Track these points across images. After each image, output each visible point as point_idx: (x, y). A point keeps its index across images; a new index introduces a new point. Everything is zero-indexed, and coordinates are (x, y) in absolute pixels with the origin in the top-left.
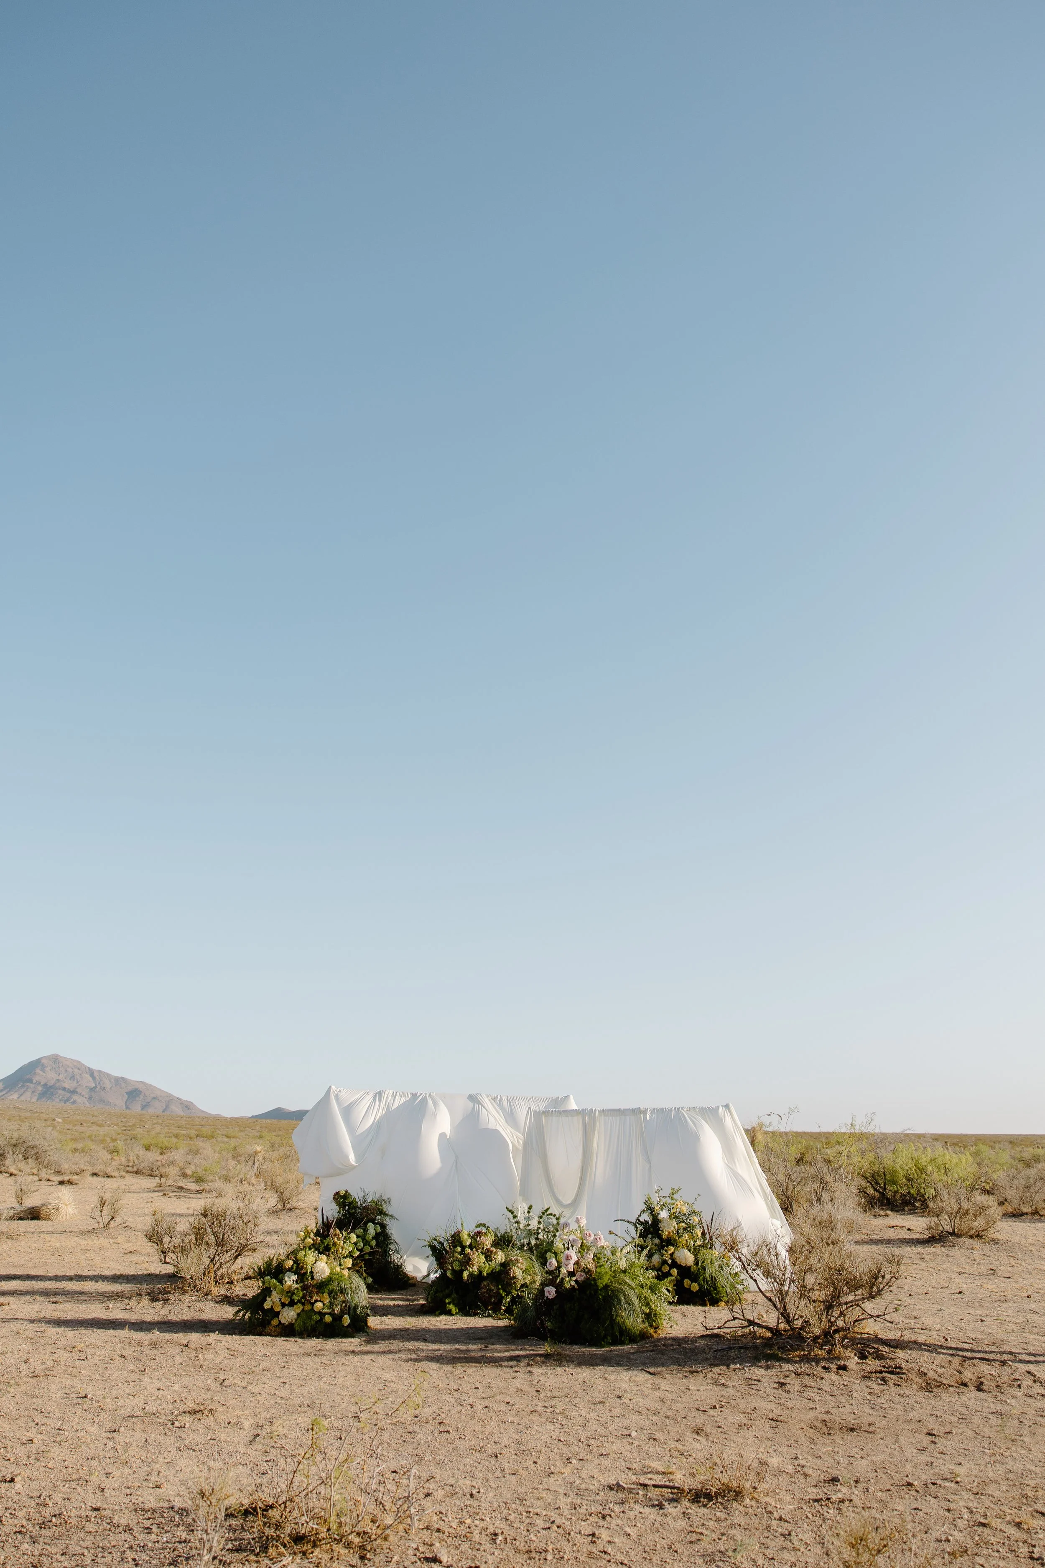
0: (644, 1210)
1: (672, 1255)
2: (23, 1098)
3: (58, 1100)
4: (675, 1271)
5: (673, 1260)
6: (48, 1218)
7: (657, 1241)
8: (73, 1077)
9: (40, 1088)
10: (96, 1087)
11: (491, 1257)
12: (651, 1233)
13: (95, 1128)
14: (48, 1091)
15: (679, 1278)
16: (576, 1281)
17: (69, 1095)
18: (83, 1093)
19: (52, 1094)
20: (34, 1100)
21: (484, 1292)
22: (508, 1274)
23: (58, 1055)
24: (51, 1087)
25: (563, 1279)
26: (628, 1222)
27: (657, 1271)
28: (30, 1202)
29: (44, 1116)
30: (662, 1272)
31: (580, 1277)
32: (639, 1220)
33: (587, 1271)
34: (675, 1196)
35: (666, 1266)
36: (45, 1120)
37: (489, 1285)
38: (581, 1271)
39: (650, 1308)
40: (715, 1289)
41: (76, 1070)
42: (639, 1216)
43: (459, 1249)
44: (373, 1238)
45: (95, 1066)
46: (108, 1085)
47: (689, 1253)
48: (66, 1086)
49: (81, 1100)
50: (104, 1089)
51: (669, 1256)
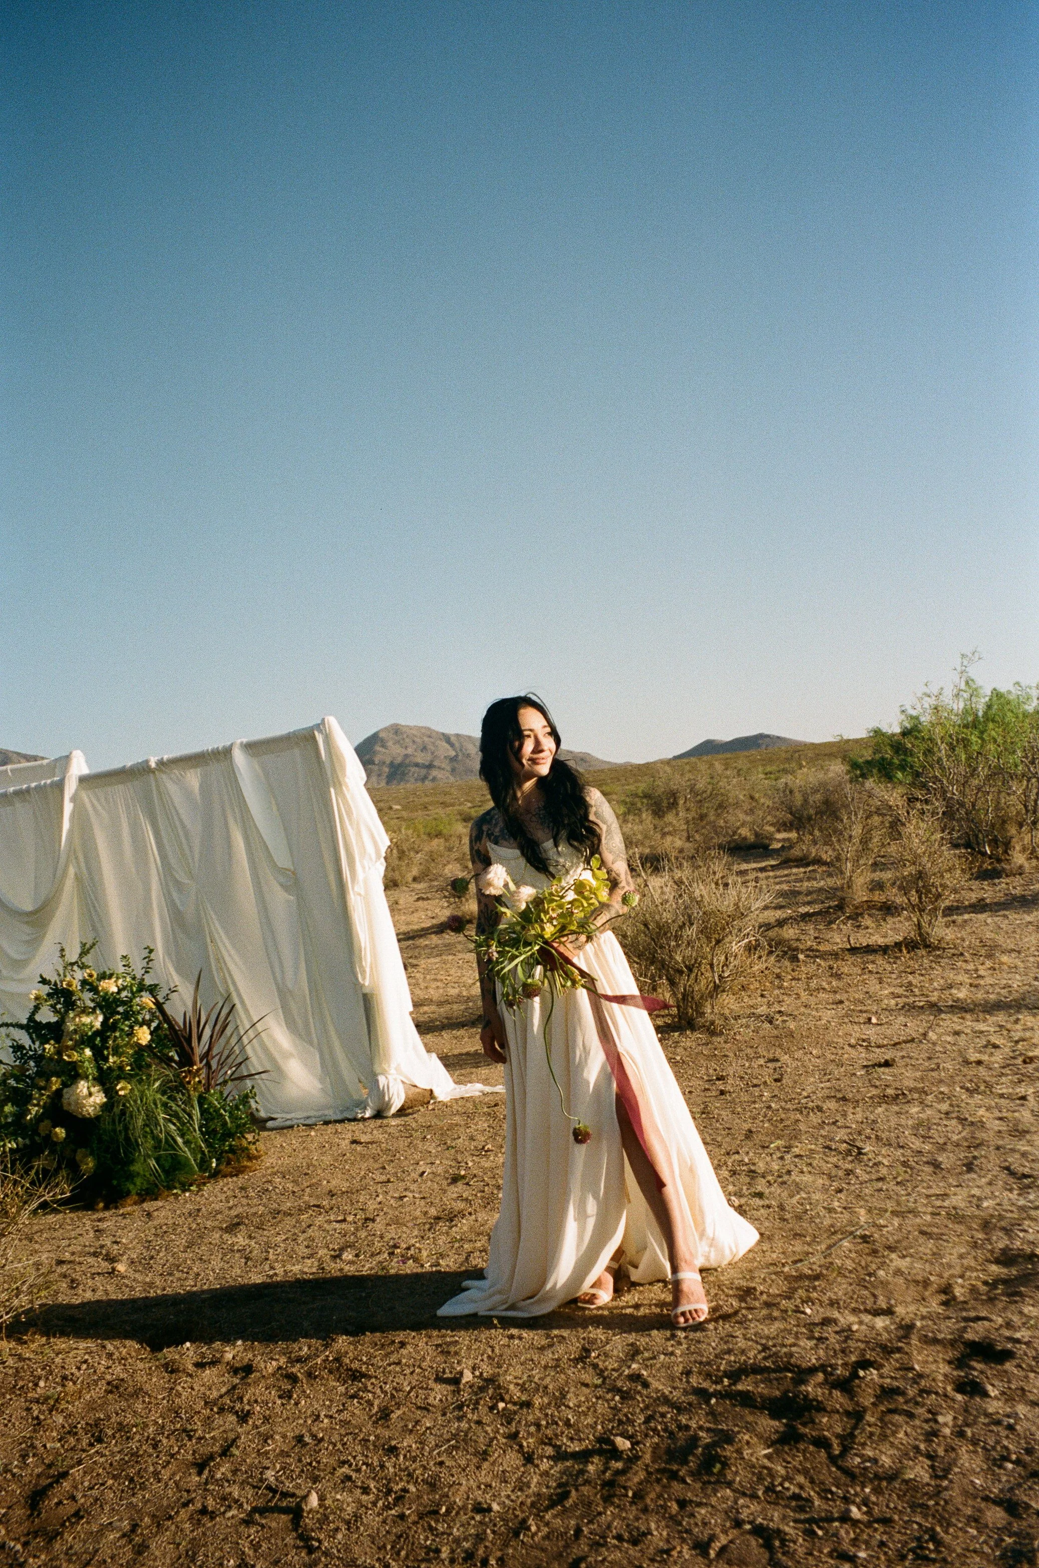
3: (412, 780)
8: (424, 749)
9: (387, 770)
10: (457, 756)
14: (397, 771)
17: (423, 772)
18: (443, 766)
19: (404, 774)
20: (383, 784)
23: (397, 725)
24: (400, 765)
41: (426, 739)
45: (450, 730)
48: (420, 761)
49: (442, 775)
50: (468, 756)
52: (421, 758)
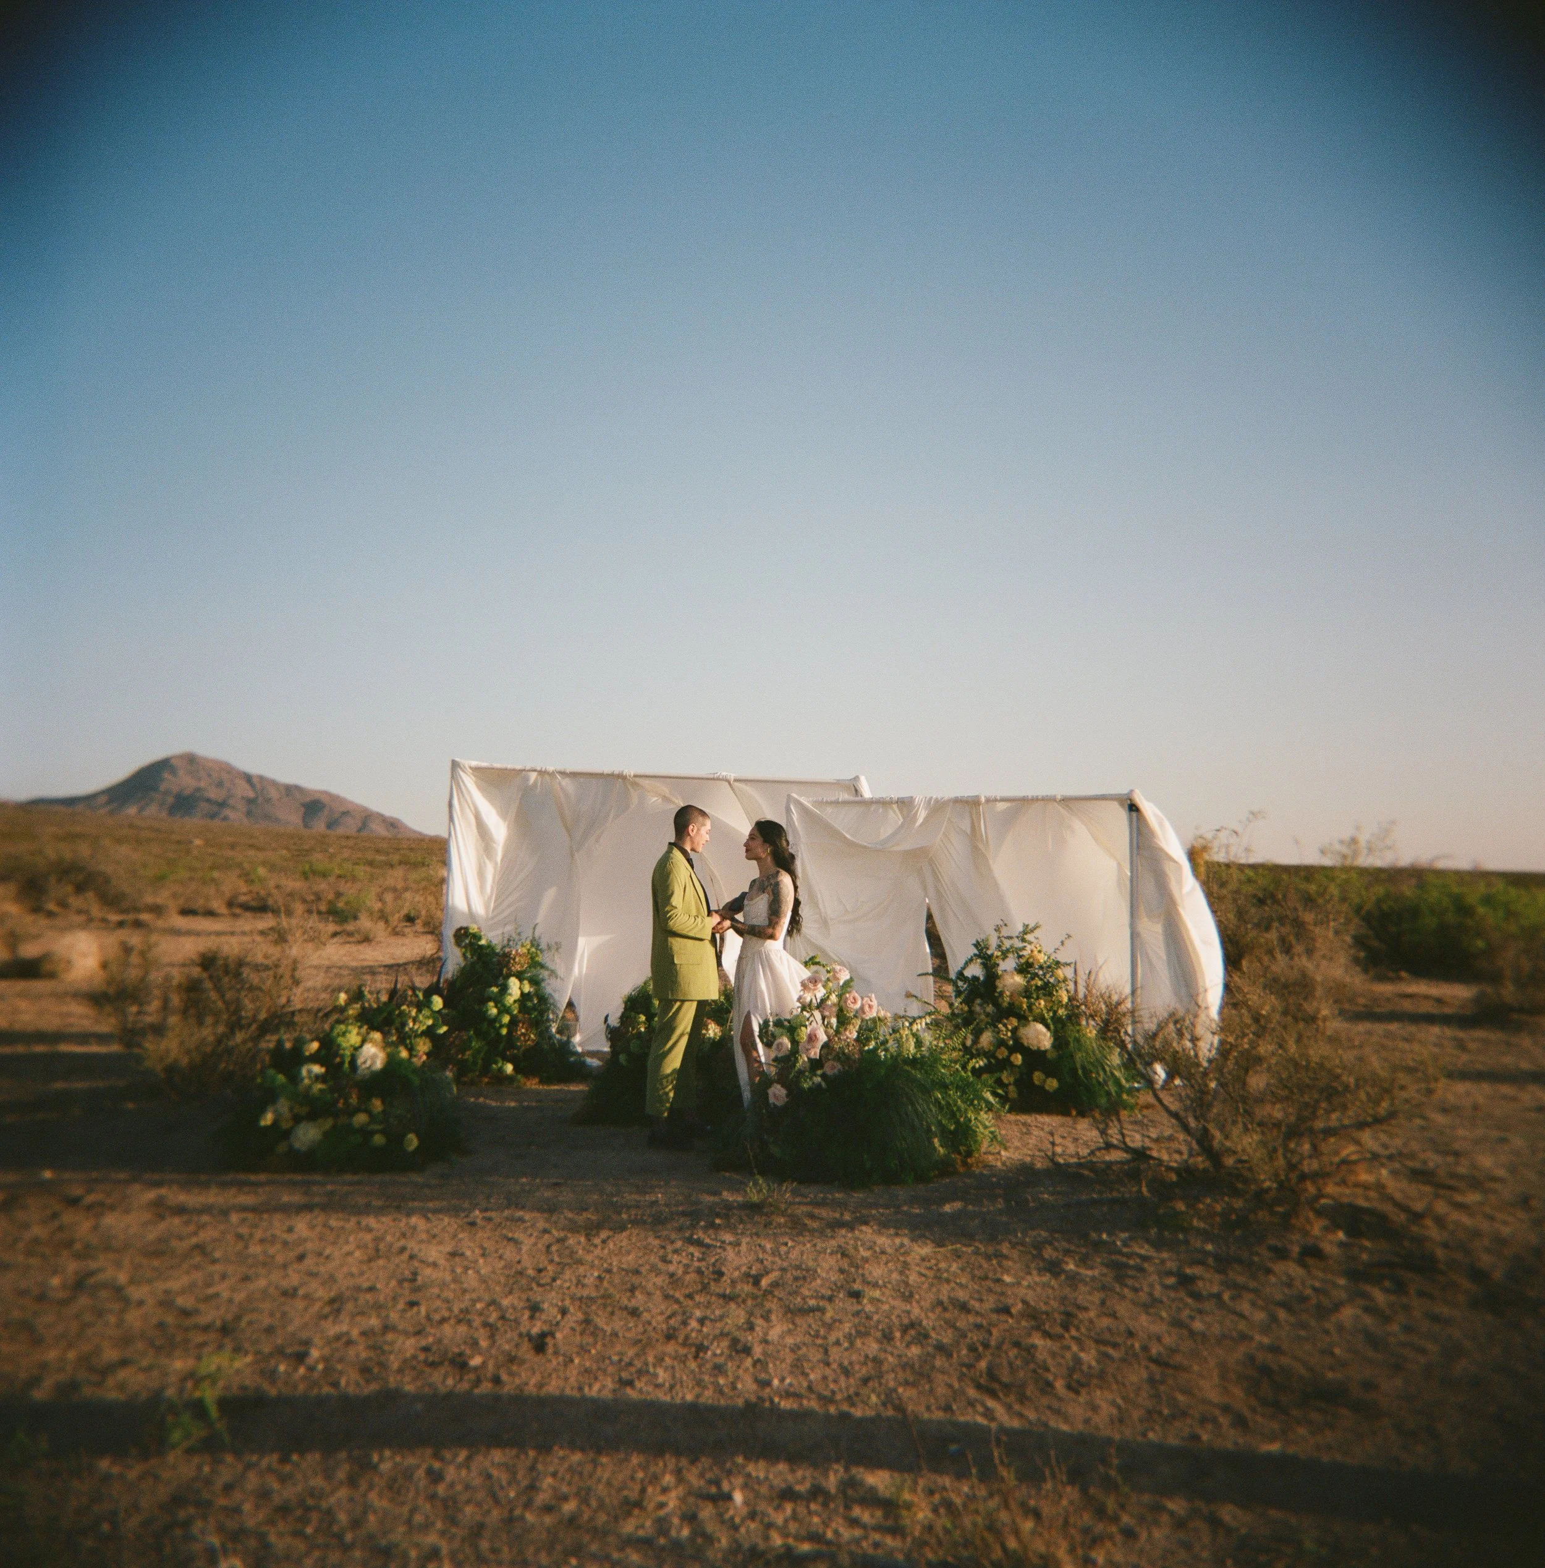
0: (971, 960)
1: (1015, 1030)
2: (146, 813)
3: (200, 815)
4: (1018, 1059)
5: (1016, 1040)
6: (52, 975)
7: (990, 1009)
9: (170, 800)
10: (256, 798)
12: (981, 996)
13: (252, 853)
14: (184, 804)
15: (1024, 1070)
16: (823, 1076)
17: (215, 808)
18: (238, 806)
19: (190, 808)
20: (164, 814)
23: (194, 754)
24: (187, 798)
25: (801, 1072)
28: (29, 950)
29: (174, 837)
30: (996, 1058)
31: (832, 1068)
32: (963, 975)
33: (842, 1057)
34: (1027, 937)
35: (1003, 1049)
36: (179, 842)
38: (834, 1059)
39: (957, 1122)
40: (1088, 1088)
41: (223, 775)
42: (964, 968)
44: (515, 1001)
46: (273, 794)
47: (1045, 1031)
48: (212, 796)
49: (236, 816)
50: (268, 800)
51: (1009, 1034)
52: (213, 794)
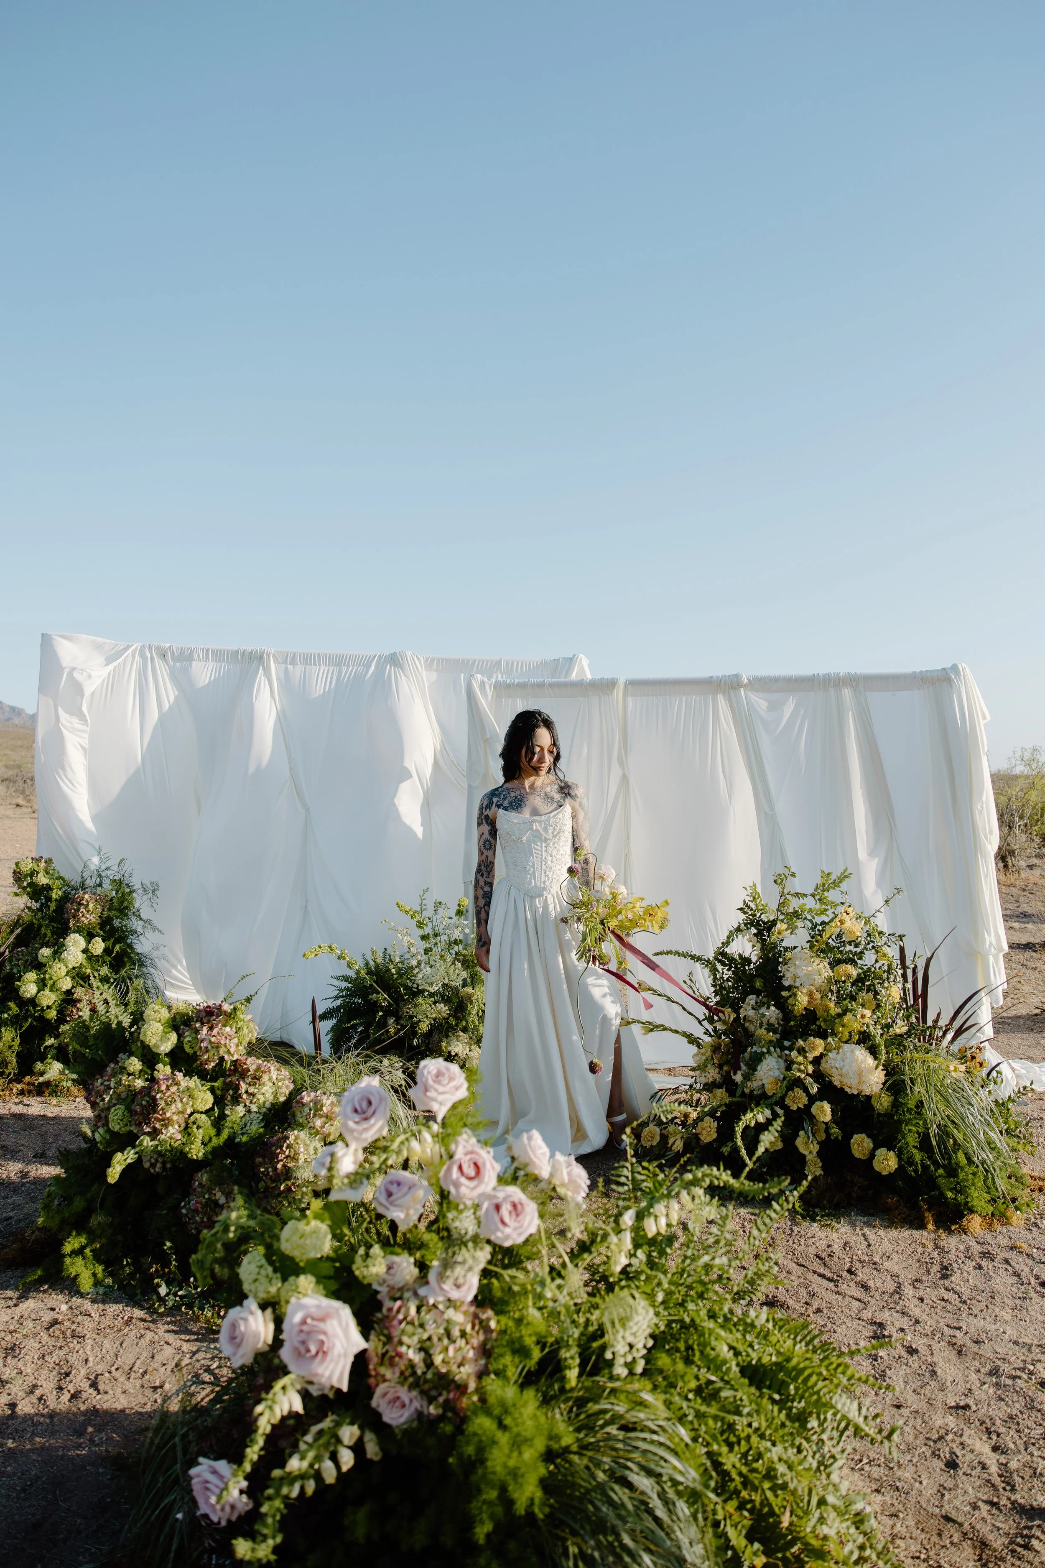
0: (738, 930)
1: (817, 1061)
4: (824, 1111)
5: (819, 1076)
7: (772, 1013)
11: (237, 1088)
12: (757, 993)
15: (835, 1130)
21: (196, 1211)
22: (273, 1158)
26: (693, 957)
27: (771, 1107)
30: (786, 1108)
32: (724, 954)
34: (832, 895)
35: (798, 1092)
37: (210, 1190)
38: (397, 1386)
40: (952, 1171)
42: (727, 943)
43: (135, 1064)
47: (870, 1061)
51: (810, 1069)
